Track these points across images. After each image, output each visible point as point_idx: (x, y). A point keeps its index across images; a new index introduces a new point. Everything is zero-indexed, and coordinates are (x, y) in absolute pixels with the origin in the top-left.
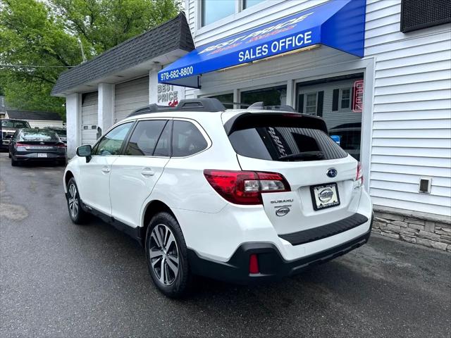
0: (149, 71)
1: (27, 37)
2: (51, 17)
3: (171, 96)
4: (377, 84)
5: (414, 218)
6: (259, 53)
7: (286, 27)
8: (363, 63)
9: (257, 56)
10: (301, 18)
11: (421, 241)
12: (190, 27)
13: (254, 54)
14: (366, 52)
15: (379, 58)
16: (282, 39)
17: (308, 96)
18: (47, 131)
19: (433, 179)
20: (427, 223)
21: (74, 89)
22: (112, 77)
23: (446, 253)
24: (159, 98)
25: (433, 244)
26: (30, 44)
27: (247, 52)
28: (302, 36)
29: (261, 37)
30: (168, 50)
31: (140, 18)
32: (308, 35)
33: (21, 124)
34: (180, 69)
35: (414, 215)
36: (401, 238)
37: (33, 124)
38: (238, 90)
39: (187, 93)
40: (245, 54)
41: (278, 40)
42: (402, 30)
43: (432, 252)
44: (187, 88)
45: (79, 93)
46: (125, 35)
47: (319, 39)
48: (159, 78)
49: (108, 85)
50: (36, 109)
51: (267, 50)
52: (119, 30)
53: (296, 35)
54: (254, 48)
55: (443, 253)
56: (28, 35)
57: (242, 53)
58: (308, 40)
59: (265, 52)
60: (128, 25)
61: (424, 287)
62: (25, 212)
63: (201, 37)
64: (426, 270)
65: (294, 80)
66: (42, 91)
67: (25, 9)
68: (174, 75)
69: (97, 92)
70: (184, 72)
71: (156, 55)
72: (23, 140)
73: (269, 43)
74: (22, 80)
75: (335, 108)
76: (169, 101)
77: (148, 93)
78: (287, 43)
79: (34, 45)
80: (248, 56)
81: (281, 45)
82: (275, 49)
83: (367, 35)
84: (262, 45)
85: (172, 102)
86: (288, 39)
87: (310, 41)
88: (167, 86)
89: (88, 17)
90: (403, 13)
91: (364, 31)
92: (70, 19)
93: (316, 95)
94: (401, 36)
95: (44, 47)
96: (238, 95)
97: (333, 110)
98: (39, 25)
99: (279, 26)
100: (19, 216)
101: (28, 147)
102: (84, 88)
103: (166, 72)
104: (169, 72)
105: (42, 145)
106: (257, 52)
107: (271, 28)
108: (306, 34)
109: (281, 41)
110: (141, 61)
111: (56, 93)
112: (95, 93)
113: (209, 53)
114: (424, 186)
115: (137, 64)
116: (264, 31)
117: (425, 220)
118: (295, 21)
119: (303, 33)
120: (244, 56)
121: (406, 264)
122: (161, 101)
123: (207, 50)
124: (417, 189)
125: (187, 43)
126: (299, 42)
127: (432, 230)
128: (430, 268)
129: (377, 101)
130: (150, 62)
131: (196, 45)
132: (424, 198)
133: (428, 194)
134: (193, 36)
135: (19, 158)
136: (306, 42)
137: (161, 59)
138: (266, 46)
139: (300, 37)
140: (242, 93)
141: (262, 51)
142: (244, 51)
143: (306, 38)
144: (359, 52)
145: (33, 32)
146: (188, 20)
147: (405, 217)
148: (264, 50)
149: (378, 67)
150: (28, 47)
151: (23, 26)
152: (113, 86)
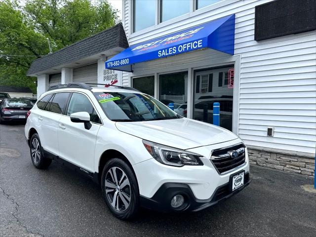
0: (97, 60)
1: (8, 35)
2: (26, 21)
3: (113, 77)
4: (242, 71)
5: (264, 151)
6: (171, 52)
7: (187, 36)
8: (233, 59)
9: (170, 53)
10: (196, 30)
11: (268, 165)
12: (126, 32)
13: (168, 52)
14: (235, 52)
15: (243, 56)
16: (185, 44)
17: (203, 76)
18: (22, 100)
19: (275, 128)
20: (272, 154)
21: (44, 72)
22: (72, 64)
23: (282, 171)
24: (105, 78)
25: (276, 167)
26: (11, 39)
27: (163, 51)
28: (197, 42)
29: (172, 42)
30: (111, 47)
31: (88, 22)
32: (200, 42)
33: (3, 95)
34: (120, 60)
35: (265, 149)
36: (257, 164)
37: (12, 95)
38: (158, 73)
39: (124, 75)
40: (162, 52)
41: (182, 45)
42: (255, 39)
43: (275, 171)
44: (124, 72)
45: (46, 74)
46: (77, 34)
47: (206, 44)
48: (106, 66)
49: (68, 69)
50: (12, 85)
51: (175, 50)
52: (73, 30)
53: (193, 42)
54: (168, 49)
55: (280, 171)
56: (9, 33)
57: (160, 51)
58: (200, 45)
59: (174, 51)
60: (79, 27)
61: (267, 189)
62: (18, 153)
63: (133, 39)
64: (270, 180)
65: (192, 68)
66: (17, 72)
67: (7, 15)
68: (116, 64)
69: (61, 73)
70: (123, 62)
71: (103, 50)
72: (8, 107)
73: (177, 46)
74: (3, 64)
75: (220, 85)
76: (111, 80)
77: (97, 74)
78: (188, 46)
79: (13, 40)
80: (164, 54)
81: (184, 47)
82: (180, 50)
83: (236, 42)
84: (173, 47)
85: (114, 81)
86: (188, 44)
87: (201, 46)
88: (110, 71)
89: (51, 21)
90: (256, 29)
91: (234, 39)
92: (39, 22)
93: (207, 76)
94: (255, 43)
95: (21, 42)
96: (157, 77)
97: (219, 86)
98: (17, 26)
99: (183, 35)
100: (15, 155)
101: (12, 111)
102: (52, 71)
103: (111, 62)
104: (113, 62)
105: (22, 110)
106: (170, 51)
107: (178, 36)
108: (199, 41)
109: (184, 45)
110: (93, 54)
111: (31, 74)
112: (59, 74)
113: (139, 50)
114: (270, 132)
115: (89, 56)
116: (173, 38)
117: (271, 153)
118: (193, 32)
119: (197, 41)
120: (161, 53)
121: (258, 178)
122: (105, 80)
123: (137, 48)
124: (266, 134)
125: (124, 43)
126: (195, 46)
127: (275, 158)
128: (272, 180)
129: (242, 81)
130: (99, 54)
131: (130, 45)
132: (270, 140)
133: (273, 137)
134: (128, 38)
135: (5, 119)
136: (199, 46)
137: (106, 53)
138: (175, 48)
139: (195, 43)
140: (160, 76)
141: (173, 51)
142: (162, 50)
143: (199, 44)
144: (231, 51)
145: (13, 31)
146: (124, 28)
147: (259, 151)
148: (174, 50)
149: (243, 61)
150: (9, 42)
151: (5, 27)
152: (72, 70)
